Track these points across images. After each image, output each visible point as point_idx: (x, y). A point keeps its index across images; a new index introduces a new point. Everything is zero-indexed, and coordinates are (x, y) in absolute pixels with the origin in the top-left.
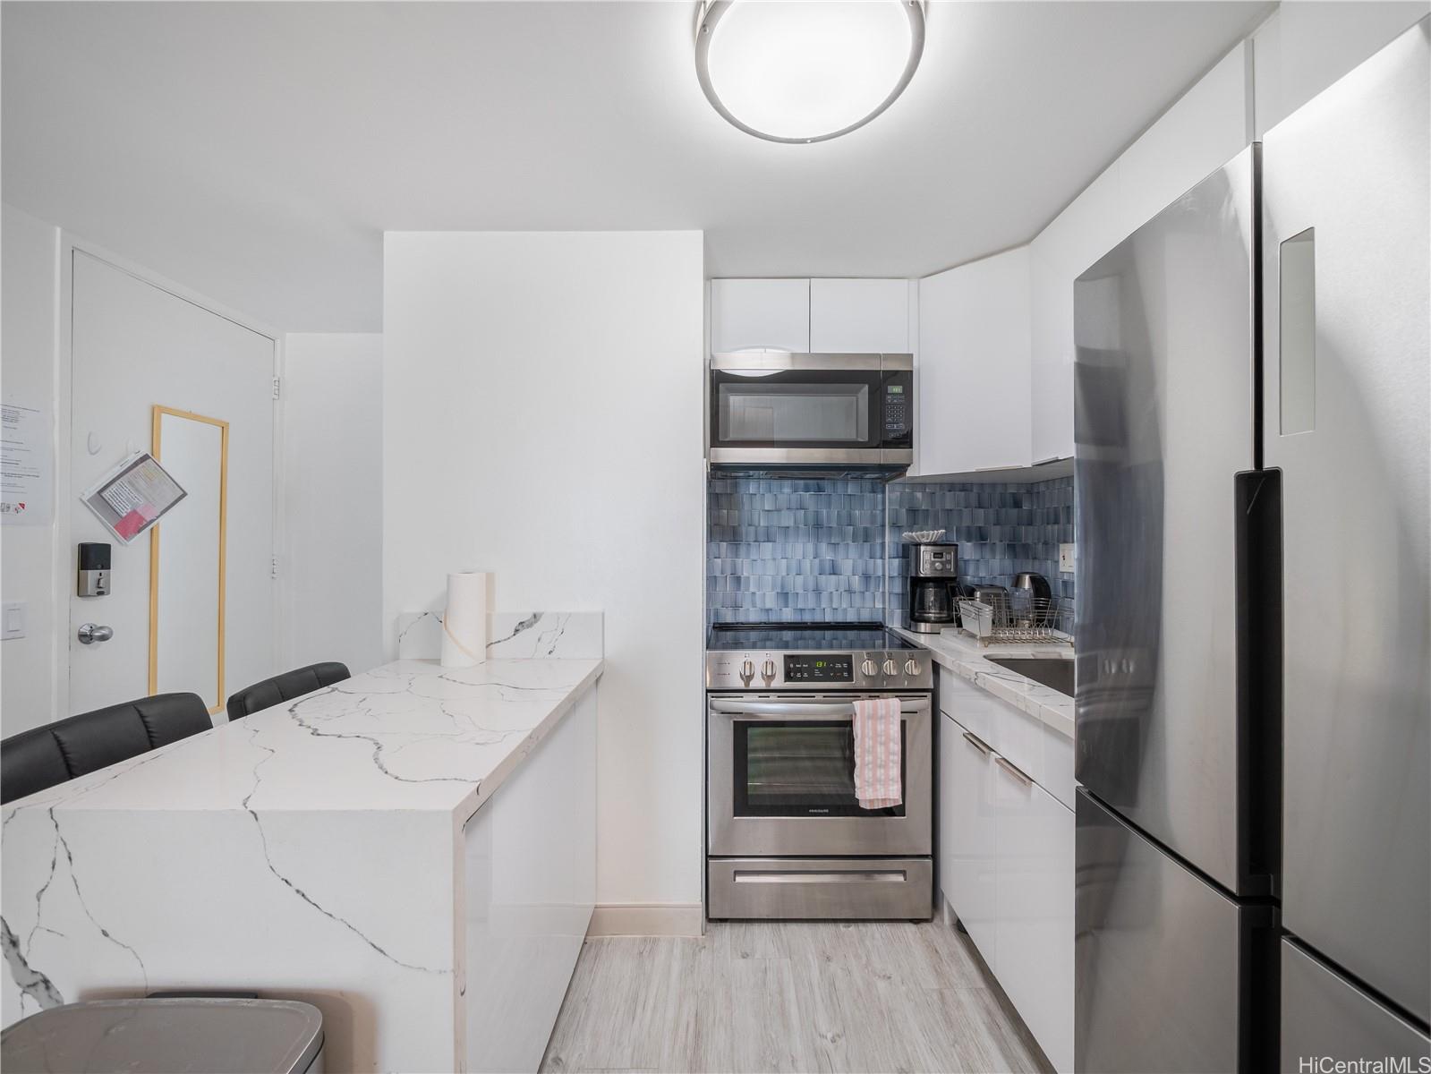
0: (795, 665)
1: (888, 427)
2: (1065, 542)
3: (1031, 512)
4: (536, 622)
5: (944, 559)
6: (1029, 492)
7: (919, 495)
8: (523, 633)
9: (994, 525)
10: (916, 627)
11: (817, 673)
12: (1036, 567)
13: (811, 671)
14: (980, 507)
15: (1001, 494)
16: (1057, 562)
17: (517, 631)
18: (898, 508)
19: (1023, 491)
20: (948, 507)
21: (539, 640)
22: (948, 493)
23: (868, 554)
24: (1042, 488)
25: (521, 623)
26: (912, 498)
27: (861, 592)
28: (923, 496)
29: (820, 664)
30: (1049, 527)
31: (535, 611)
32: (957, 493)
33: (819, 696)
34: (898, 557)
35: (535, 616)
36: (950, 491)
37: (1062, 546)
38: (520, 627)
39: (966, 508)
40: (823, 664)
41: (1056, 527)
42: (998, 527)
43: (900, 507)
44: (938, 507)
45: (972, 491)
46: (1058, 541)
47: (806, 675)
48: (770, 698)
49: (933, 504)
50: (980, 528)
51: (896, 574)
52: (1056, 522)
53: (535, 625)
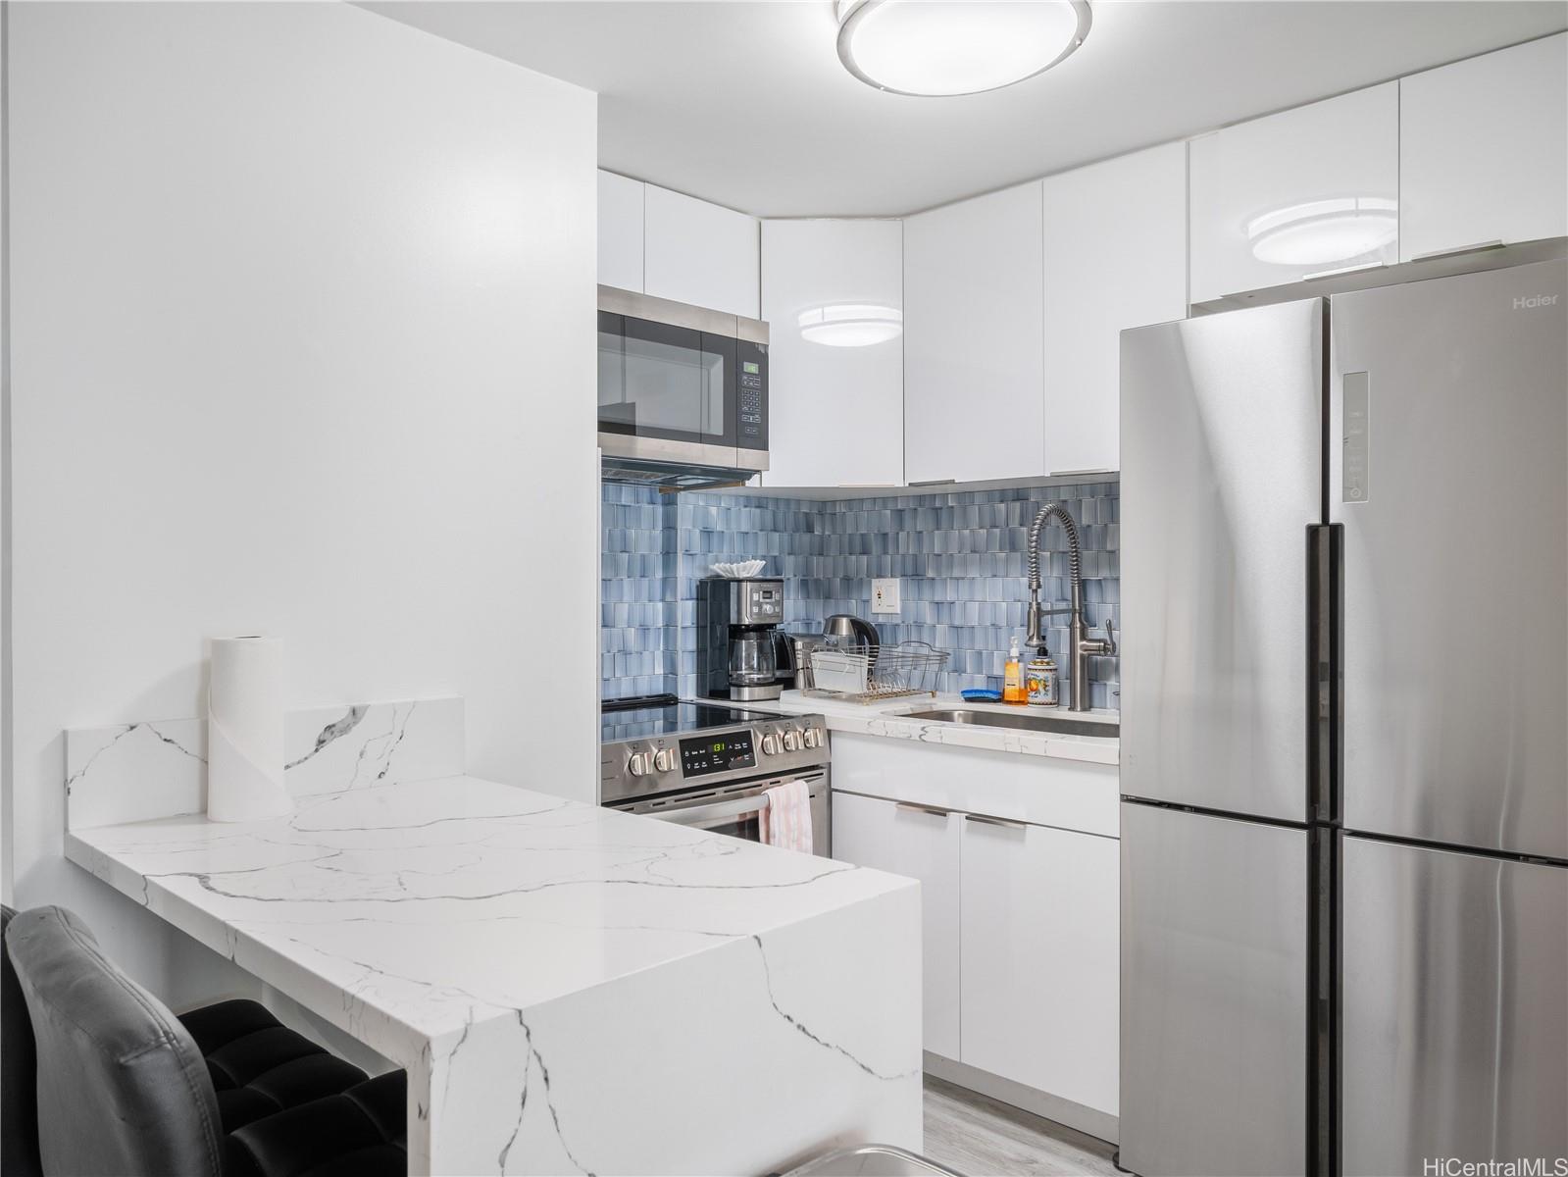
0: (690, 753)
1: (744, 418)
2: (879, 576)
3: (822, 537)
4: (355, 723)
5: (773, 600)
6: (821, 514)
7: (714, 510)
8: (334, 745)
9: (789, 554)
10: (739, 693)
11: (717, 761)
12: (854, 608)
13: (708, 757)
14: (775, 531)
15: (795, 513)
16: (867, 602)
17: (321, 742)
18: (690, 527)
19: (815, 511)
20: (744, 529)
21: (361, 755)
22: (743, 510)
23: (647, 595)
24: (840, 509)
25: (329, 727)
26: (707, 514)
27: (637, 652)
28: (718, 513)
29: (717, 747)
30: (854, 557)
31: (355, 704)
32: (753, 509)
33: (720, 792)
34: (692, 599)
35: (354, 712)
36: (745, 506)
37: (875, 582)
38: (328, 735)
39: (761, 530)
40: (721, 747)
41: (865, 558)
42: (792, 557)
43: (694, 527)
44: (734, 528)
45: (767, 508)
46: (869, 575)
47: (704, 765)
48: (667, 805)
49: (728, 522)
50: (775, 557)
51: (689, 624)
52: (865, 552)
53: (354, 728)
